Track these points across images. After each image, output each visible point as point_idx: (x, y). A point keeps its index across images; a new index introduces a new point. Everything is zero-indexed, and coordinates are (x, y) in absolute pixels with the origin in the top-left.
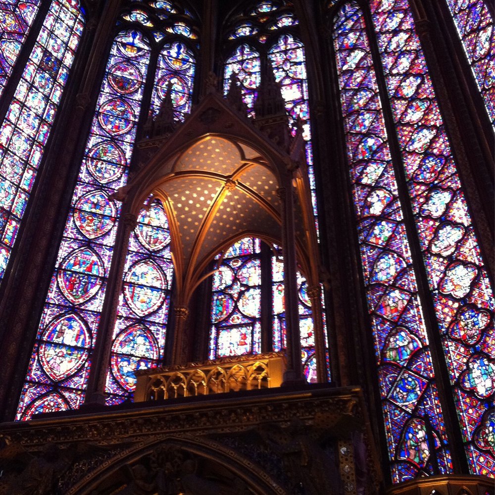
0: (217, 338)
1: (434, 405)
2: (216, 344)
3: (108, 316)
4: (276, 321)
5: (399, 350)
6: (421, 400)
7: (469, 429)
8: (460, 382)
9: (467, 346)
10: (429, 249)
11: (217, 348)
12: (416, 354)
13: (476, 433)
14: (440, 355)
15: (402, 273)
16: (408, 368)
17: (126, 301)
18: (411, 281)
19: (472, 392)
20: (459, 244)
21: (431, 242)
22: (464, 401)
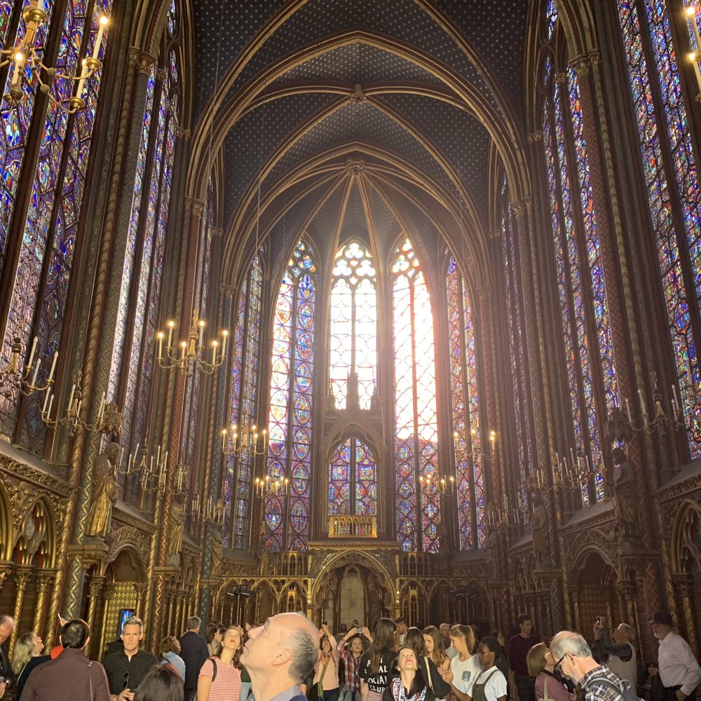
0: (332, 470)
1: (413, 515)
2: (332, 473)
3: (288, 460)
4: (357, 465)
5: (404, 490)
6: (410, 512)
7: (424, 527)
8: (424, 510)
9: (428, 497)
10: (421, 453)
11: (332, 476)
12: (410, 494)
13: (426, 529)
14: (419, 498)
15: (409, 458)
16: (407, 499)
17: (295, 452)
18: (412, 462)
19: (427, 515)
20: (432, 455)
21: (422, 450)
22: (424, 517)
